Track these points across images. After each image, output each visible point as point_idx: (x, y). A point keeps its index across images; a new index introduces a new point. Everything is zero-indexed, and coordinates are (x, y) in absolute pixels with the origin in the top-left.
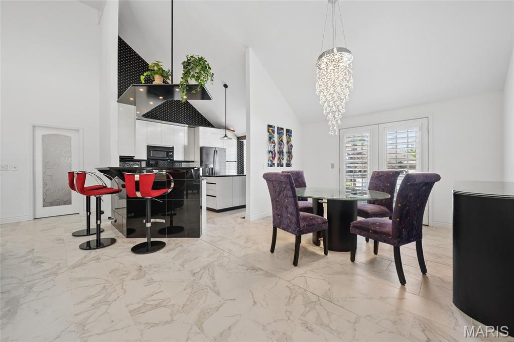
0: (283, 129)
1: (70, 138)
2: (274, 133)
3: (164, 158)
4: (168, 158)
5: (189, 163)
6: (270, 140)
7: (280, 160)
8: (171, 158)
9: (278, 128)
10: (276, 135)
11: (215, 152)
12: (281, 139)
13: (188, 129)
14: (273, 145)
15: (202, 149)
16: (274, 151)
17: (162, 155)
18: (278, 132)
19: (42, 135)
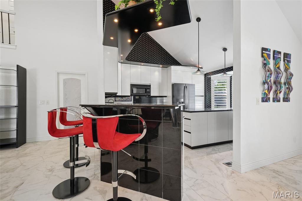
0: (280, 53)
1: (80, 80)
2: (269, 58)
3: (143, 94)
4: (146, 94)
5: (163, 98)
6: (265, 67)
7: (277, 93)
8: (149, 94)
9: (274, 51)
10: (271, 61)
11: (185, 87)
12: (278, 66)
13: (162, 69)
14: (268, 73)
15: (174, 85)
16: (270, 81)
17: (142, 91)
18: (274, 56)
19: (63, 79)
